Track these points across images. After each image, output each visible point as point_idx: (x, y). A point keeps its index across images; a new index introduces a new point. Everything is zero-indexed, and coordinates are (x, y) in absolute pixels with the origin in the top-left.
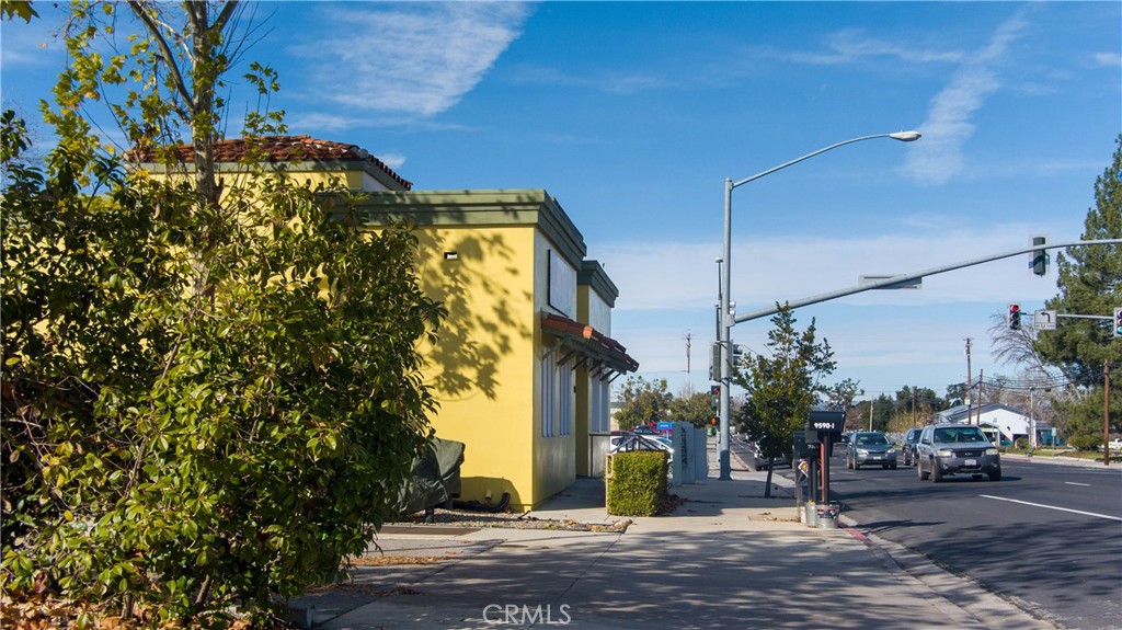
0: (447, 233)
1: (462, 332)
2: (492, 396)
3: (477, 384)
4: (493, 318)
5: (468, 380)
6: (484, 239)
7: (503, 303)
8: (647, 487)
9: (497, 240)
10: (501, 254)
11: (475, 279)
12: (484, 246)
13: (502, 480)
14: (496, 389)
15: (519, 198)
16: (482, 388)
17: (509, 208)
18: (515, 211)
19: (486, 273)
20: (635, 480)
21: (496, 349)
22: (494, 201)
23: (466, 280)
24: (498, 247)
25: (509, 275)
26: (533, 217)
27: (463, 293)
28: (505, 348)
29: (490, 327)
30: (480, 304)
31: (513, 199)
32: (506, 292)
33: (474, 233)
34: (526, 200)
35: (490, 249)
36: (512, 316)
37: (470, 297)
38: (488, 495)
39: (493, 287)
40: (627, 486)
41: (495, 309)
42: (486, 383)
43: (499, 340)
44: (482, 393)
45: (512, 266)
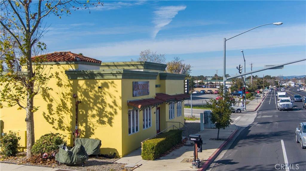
0: (99, 81)
1: (104, 108)
2: (111, 126)
3: (108, 123)
4: (112, 104)
5: (105, 122)
6: (109, 82)
7: (115, 101)
8: (151, 152)
9: (113, 82)
10: (114, 86)
11: (107, 93)
12: (109, 84)
13: (114, 149)
14: (113, 124)
15: (117, 72)
16: (109, 124)
17: (114, 75)
18: (116, 75)
19: (110, 92)
20: (148, 150)
21: (113, 113)
22: (110, 73)
23: (105, 93)
24: (113, 85)
25: (116, 92)
26: (121, 77)
27: (103, 97)
28: (116, 113)
29: (111, 107)
30: (109, 100)
31: (115, 72)
32: (115, 97)
33: (107, 81)
34: (118, 73)
35: (111, 85)
36: (117, 104)
37: (106, 98)
38: (110, 153)
39: (112, 96)
40: (146, 152)
41: (113, 102)
42: (110, 122)
43: (114, 110)
44: (109, 125)
45: (116, 90)
